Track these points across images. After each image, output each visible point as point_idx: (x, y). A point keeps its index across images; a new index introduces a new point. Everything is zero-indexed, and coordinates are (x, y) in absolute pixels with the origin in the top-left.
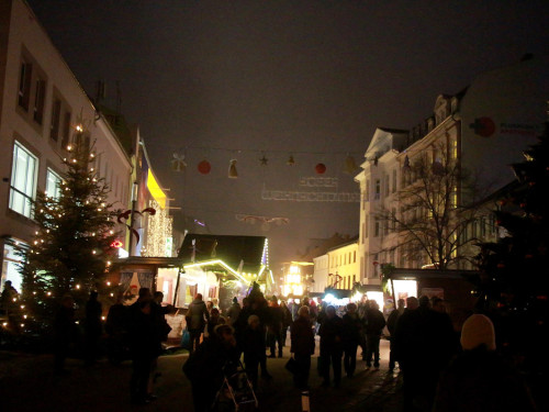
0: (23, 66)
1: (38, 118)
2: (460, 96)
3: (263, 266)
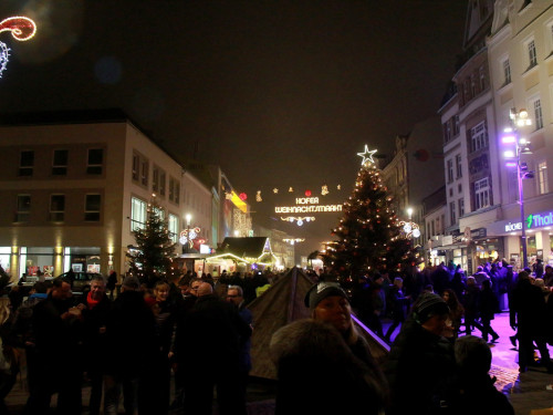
0: (135, 158)
1: (145, 182)
2: (407, 137)
3: (264, 254)
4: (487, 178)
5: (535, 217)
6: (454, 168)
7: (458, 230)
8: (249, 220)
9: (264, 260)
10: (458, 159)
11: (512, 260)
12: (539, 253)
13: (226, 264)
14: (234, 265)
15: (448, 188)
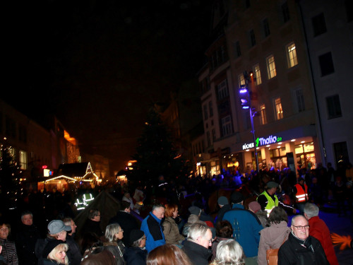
3: (87, 173)
4: (229, 116)
5: (261, 139)
6: (208, 110)
7: (213, 150)
8: (78, 150)
9: (87, 178)
10: (210, 104)
11: (248, 167)
12: (264, 162)
13: (60, 182)
14: (66, 183)
15: (205, 123)
